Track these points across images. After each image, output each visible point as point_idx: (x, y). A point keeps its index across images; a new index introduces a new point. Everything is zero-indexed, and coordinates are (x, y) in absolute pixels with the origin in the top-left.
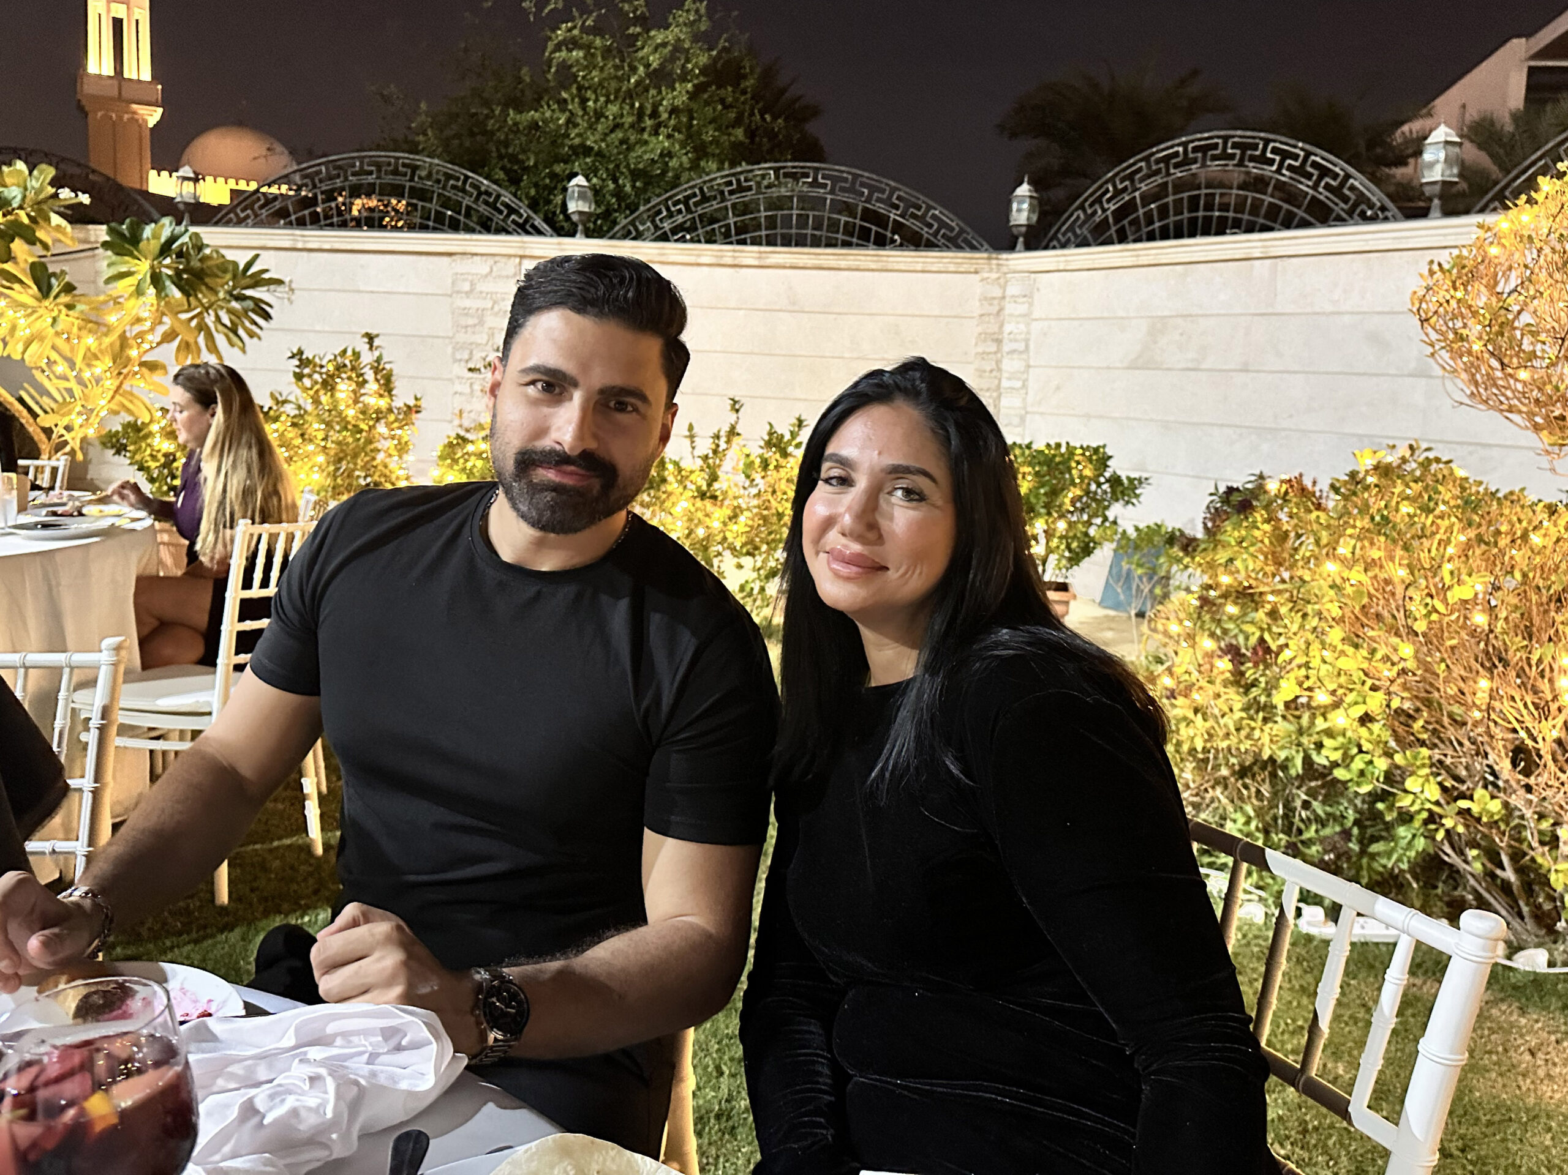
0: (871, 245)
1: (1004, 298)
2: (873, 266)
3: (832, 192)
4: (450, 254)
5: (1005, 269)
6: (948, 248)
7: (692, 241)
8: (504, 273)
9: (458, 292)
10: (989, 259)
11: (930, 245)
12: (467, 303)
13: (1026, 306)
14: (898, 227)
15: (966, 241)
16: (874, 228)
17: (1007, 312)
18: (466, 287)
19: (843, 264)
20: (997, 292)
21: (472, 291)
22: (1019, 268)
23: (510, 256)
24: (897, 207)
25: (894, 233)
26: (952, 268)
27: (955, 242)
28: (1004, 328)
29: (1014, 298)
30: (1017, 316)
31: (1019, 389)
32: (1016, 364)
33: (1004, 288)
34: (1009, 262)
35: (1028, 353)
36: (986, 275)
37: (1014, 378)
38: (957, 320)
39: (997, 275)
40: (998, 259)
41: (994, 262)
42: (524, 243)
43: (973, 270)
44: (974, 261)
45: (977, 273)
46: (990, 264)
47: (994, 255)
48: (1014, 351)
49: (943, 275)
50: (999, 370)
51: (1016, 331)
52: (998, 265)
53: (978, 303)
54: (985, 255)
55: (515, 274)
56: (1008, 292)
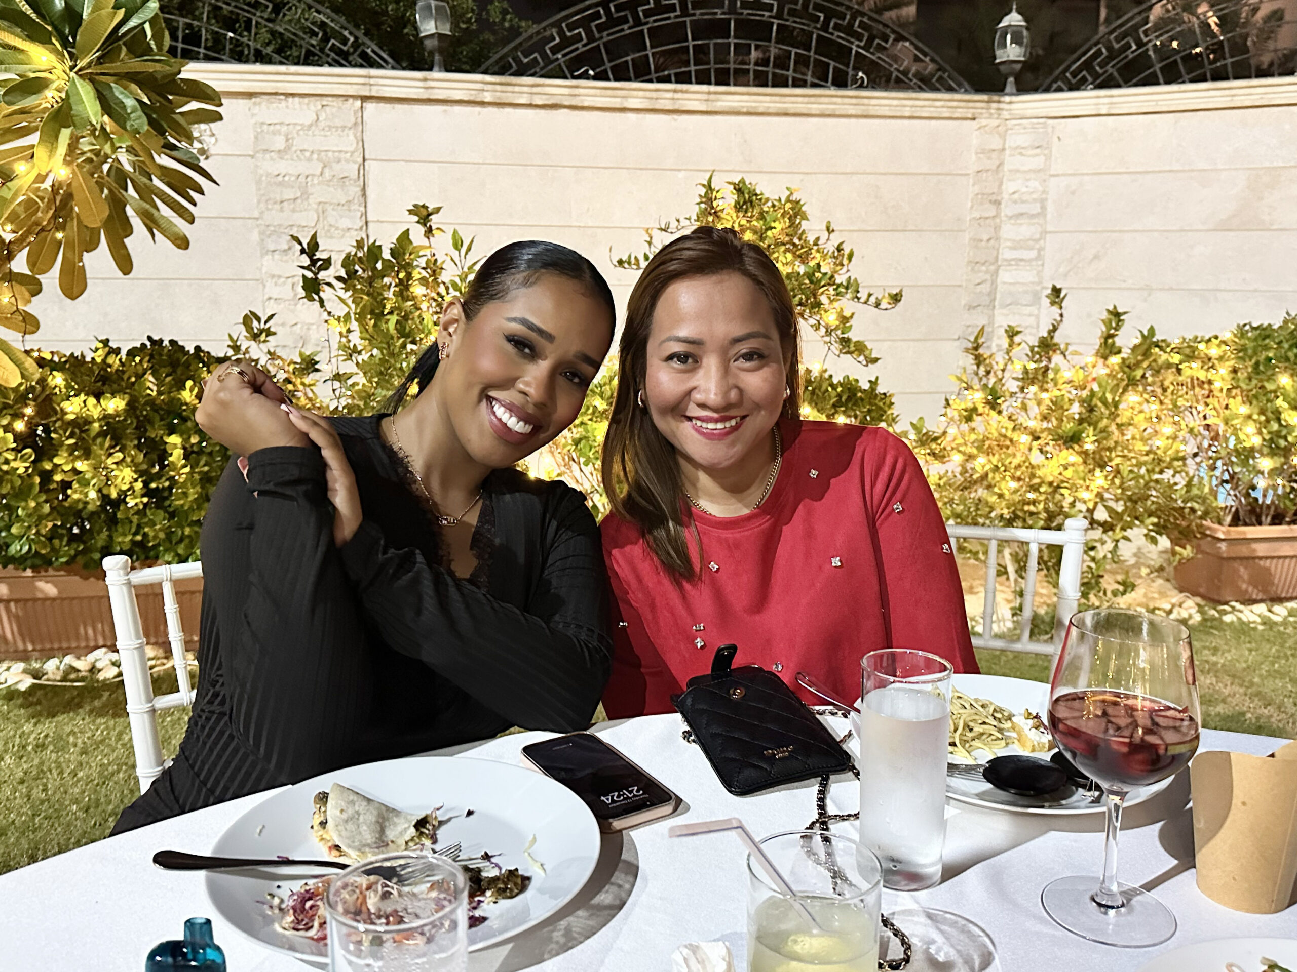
1: (1003, 150)
3: (779, 16)
4: (250, 95)
5: (1005, 115)
7: (595, 78)
8: (338, 122)
9: (266, 151)
10: (989, 102)
11: (905, 85)
12: (282, 166)
13: (1042, 158)
14: (861, 62)
15: (942, 81)
16: (832, 63)
17: (1006, 167)
18: (279, 143)
20: (996, 143)
21: (288, 148)
23: (348, 99)
24: (859, 37)
25: (856, 69)
26: (946, 113)
28: (1004, 187)
29: (1020, 150)
30: (1025, 172)
31: (1030, 260)
32: (1026, 230)
33: (1003, 137)
34: (1013, 106)
35: (1045, 216)
36: (984, 122)
37: (1021, 247)
38: (949, 178)
39: (996, 122)
40: (999, 102)
41: (994, 105)
42: (370, 77)
43: (970, 116)
44: (971, 105)
45: (974, 119)
46: (988, 109)
47: (996, 98)
48: (1022, 214)
49: (933, 122)
50: (998, 239)
51: (1024, 190)
52: (999, 109)
53: (974, 157)
54: (985, 97)
55: (356, 124)
56: (1010, 142)
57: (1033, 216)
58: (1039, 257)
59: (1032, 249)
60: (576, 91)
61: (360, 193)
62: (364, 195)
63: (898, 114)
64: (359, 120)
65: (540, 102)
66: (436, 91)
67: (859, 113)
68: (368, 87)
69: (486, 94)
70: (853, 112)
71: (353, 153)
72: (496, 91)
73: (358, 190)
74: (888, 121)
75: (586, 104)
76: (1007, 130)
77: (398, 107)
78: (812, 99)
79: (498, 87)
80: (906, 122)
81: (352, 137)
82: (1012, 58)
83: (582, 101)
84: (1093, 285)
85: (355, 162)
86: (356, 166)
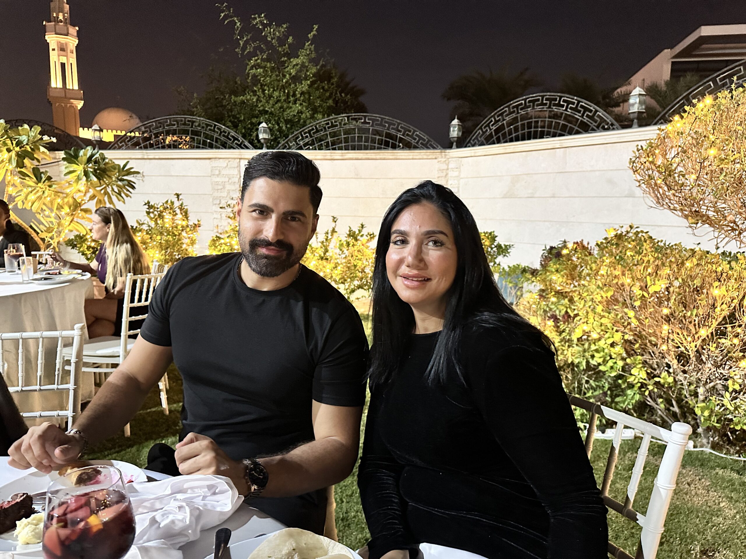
0: (390, 148)
1: (448, 169)
2: (391, 157)
3: (372, 126)
4: (210, 159)
5: (448, 157)
6: (423, 149)
7: (312, 149)
8: (233, 166)
9: (214, 175)
10: (441, 152)
11: (415, 148)
12: (218, 179)
13: (458, 172)
14: (401, 140)
15: (431, 145)
16: (391, 141)
17: (449, 175)
18: (217, 172)
19: (378, 157)
20: (444, 167)
21: (219, 174)
22: (454, 156)
23: (235, 158)
24: (400, 131)
25: (399, 142)
26: (425, 157)
27: (426, 146)
28: (448, 182)
29: (452, 169)
30: (454, 177)
33: (448, 165)
34: (450, 154)
35: (459, 193)
36: (439, 160)
39: (445, 160)
40: (445, 152)
41: (443, 154)
42: (241, 152)
44: (434, 154)
45: (435, 159)
46: (441, 155)
47: (443, 151)
49: (421, 160)
51: (454, 183)
52: (445, 155)
53: (437, 172)
54: (439, 151)
55: (238, 167)
56: (450, 167)
64: (239, 165)
68: (240, 155)
71: (237, 175)
81: (237, 170)
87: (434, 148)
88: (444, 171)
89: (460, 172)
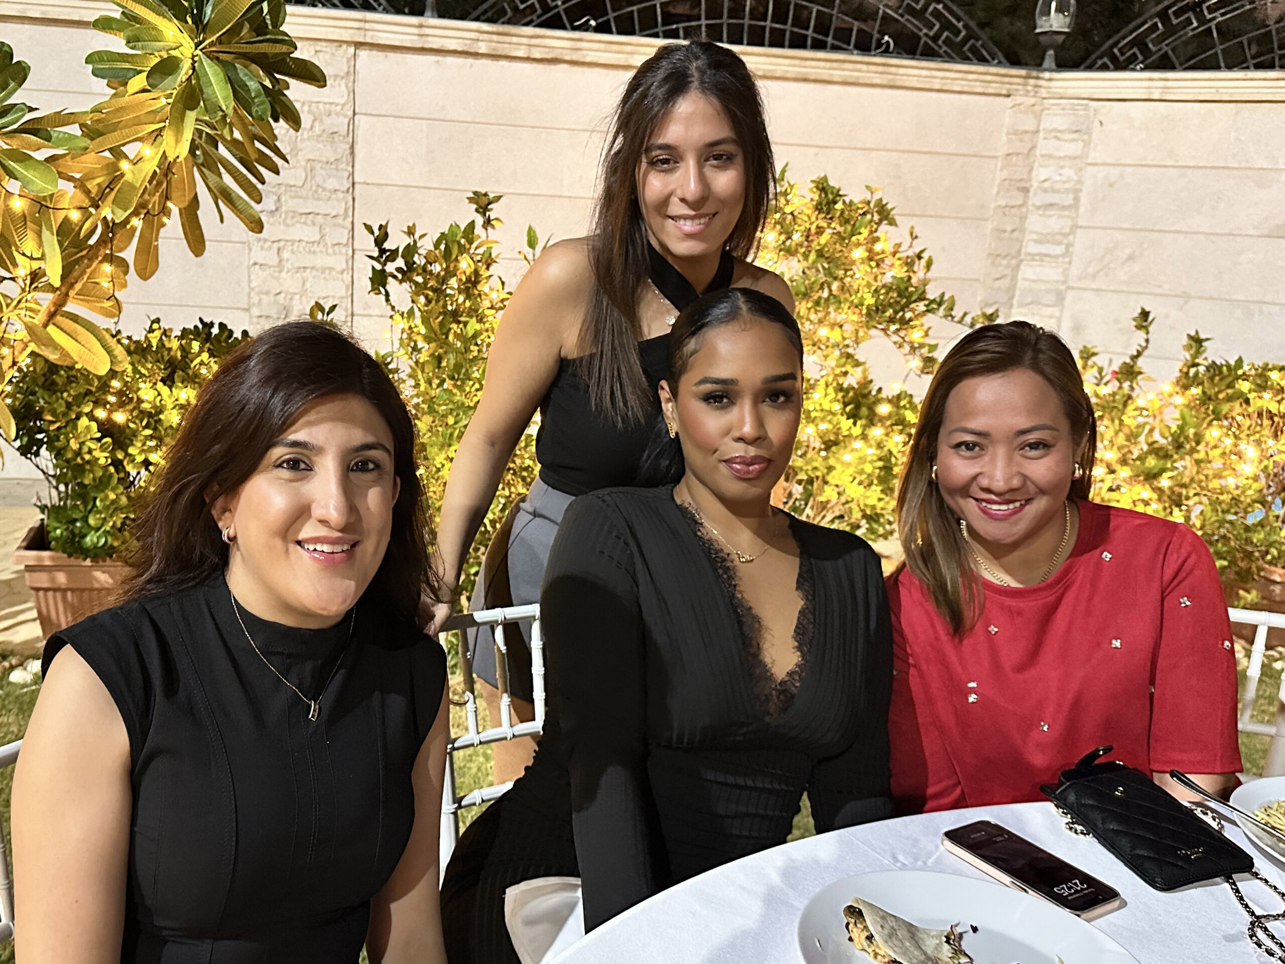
1: (1037, 132)
5: (1043, 92)
6: (950, 59)
7: (597, 29)
11: (929, 54)
13: (1080, 144)
15: (974, 50)
17: (1038, 152)
20: (1029, 124)
22: (1070, 92)
23: (341, 42)
26: (978, 88)
28: (1034, 173)
29: (1056, 134)
30: (1060, 158)
31: (1057, 257)
32: (1055, 223)
33: (1038, 118)
34: (1054, 84)
35: (1077, 209)
36: (1019, 100)
37: (1048, 242)
38: (975, 160)
39: (1032, 101)
40: (1038, 78)
41: (1032, 82)
42: (366, 21)
43: (1004, 92)
44: (1007, 79)
45: (1008, 96)
46: (1026, 85)
47: (1034, 74)
48: (1051, 205)
49: (964, 97)
50: (1022, 230)
51: (1058, 178)
52: (1036, 86)
53: (1004, 139)
54: (1023, 72)
55: (348, 73)
56: (1046, 124)
57: (1064, 208)
58: (1067, 253)
59: (1059, 243)
60: (579, 45)
61: (348, 151)
62: (352, 153)
63: (927, 86)
64: (352, 69)
65: (538, 56)
66: (430, 39)
67: (885, 82)
68: (362, 32)
69: (481, 44)
70: (878, 81)
71: (343, 105)
72: (491, 41)
73: (348, 146)
74: (915, 93)
75: (588, 59)
76: (1042, 111)
77: (392, 55)
78: (835, 65)
79: (495, 37)
80: (934, 95)
82: (1054, 29)
83: (584, 56)
84: (1125, 289)
85: (346, 116)
86: (346, 121)
87: (982, 60)
88: (1026, 137)
89: (1087, 144)
